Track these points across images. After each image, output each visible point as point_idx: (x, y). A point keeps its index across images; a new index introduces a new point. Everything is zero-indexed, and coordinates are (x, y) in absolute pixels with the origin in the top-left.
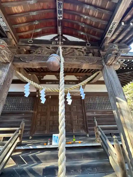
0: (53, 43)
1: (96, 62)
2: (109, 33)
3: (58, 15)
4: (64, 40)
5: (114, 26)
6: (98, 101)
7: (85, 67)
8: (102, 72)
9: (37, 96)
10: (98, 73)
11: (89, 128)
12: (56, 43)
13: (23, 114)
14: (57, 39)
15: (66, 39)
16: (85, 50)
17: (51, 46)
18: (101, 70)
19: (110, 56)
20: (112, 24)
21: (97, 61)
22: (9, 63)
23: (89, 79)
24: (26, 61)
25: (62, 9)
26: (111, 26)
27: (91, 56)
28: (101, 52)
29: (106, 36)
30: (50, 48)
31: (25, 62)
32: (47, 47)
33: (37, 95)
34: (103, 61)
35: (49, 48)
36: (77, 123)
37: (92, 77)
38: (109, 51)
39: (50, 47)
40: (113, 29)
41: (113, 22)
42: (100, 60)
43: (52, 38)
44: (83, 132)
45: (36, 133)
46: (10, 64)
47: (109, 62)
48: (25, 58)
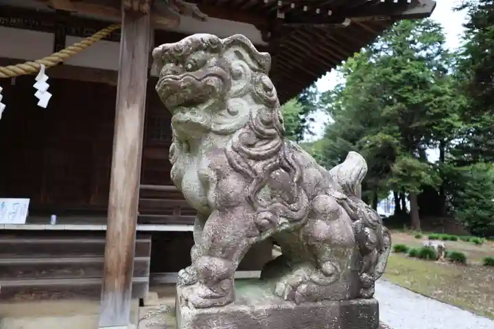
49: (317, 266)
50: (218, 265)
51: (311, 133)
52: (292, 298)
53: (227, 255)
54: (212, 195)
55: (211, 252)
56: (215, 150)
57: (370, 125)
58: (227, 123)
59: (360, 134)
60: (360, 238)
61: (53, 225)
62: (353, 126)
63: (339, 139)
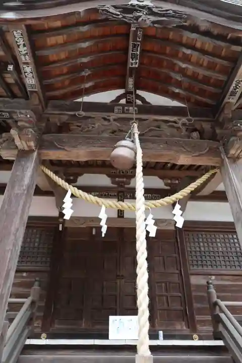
0: (116, 110)
1: (206, 151)
2: (231, 95)
3: (131, 61)
4: (139, 102)
5: (240, 85)
6: (220, 247)
7: (184, 160)
8: (221, 172)
9: (61, 229)
10: (214, 175)
11: (198, 318)
12: (123, 108)
13: (25, 274)
14: (123, 101)
15: (143, 100)
16: (184, 124)
17: (112, 116)
18: (219, 168)
19: (233, 141)
20: (234, 82)
21: (208, 149)
22: (33, 151)
23: (193, 186)
24: (66, 148)
25: (138, 53)
26: (234, 85)
27: (197, 139)
28: (218, 131)
29: (226, 100)
30: (112, 120)
31: (64, 149)
32: (105, 119)
33: (61, 225)
34: (221, 149)
35: (109, 120)
36: (166, 304)
37: (199, 182)
38: (232, 132)
39: (111, 118)
40: (237, 90)
41: (236, 80)
42: (215, 148)
43: (114, 98)
44: (182, 327)
45: (57, 326)
46: (35, 154)
47: (232, 152)
48: (63, 142)
61: (162, 340)
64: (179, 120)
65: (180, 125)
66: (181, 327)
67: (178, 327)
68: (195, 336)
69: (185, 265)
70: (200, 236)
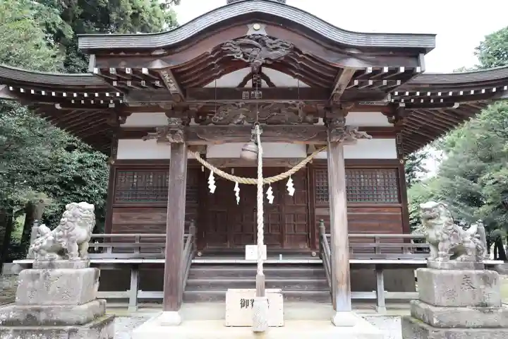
0: (244, 96)
1: (315, 136)
4: (264, 83)
9: (203, 170)
12: (250, 93)
14: (250, 83)
15: (267, 80)
17: (241, 102)
21: (316, 134)
24: (206, 139)
30: (240, 106)
32: (234, 105)
33: (203, 167)
34: (328, 133)
35: (238, 107)
39: (240, 104)
48: (204, 134)
49: (467, 254)
50: (444, 253)
51: (423, 170)
52: (461, 261)
53: (446, 251)
54: (440, 238)
55: (442, 251)
56: (439, 229)
57: (491, 159)
58: (440, 222)
59: (481, 171)
60: (477, 248)
61: (281, 260)
62: (471, 163)
63: (458, 178)
64: (298, 102)
65: (298, 108)
66: (304, 247)
67: (302, 247)
68: (314, 253)
69: (312, 201)
70: (321, 176)
